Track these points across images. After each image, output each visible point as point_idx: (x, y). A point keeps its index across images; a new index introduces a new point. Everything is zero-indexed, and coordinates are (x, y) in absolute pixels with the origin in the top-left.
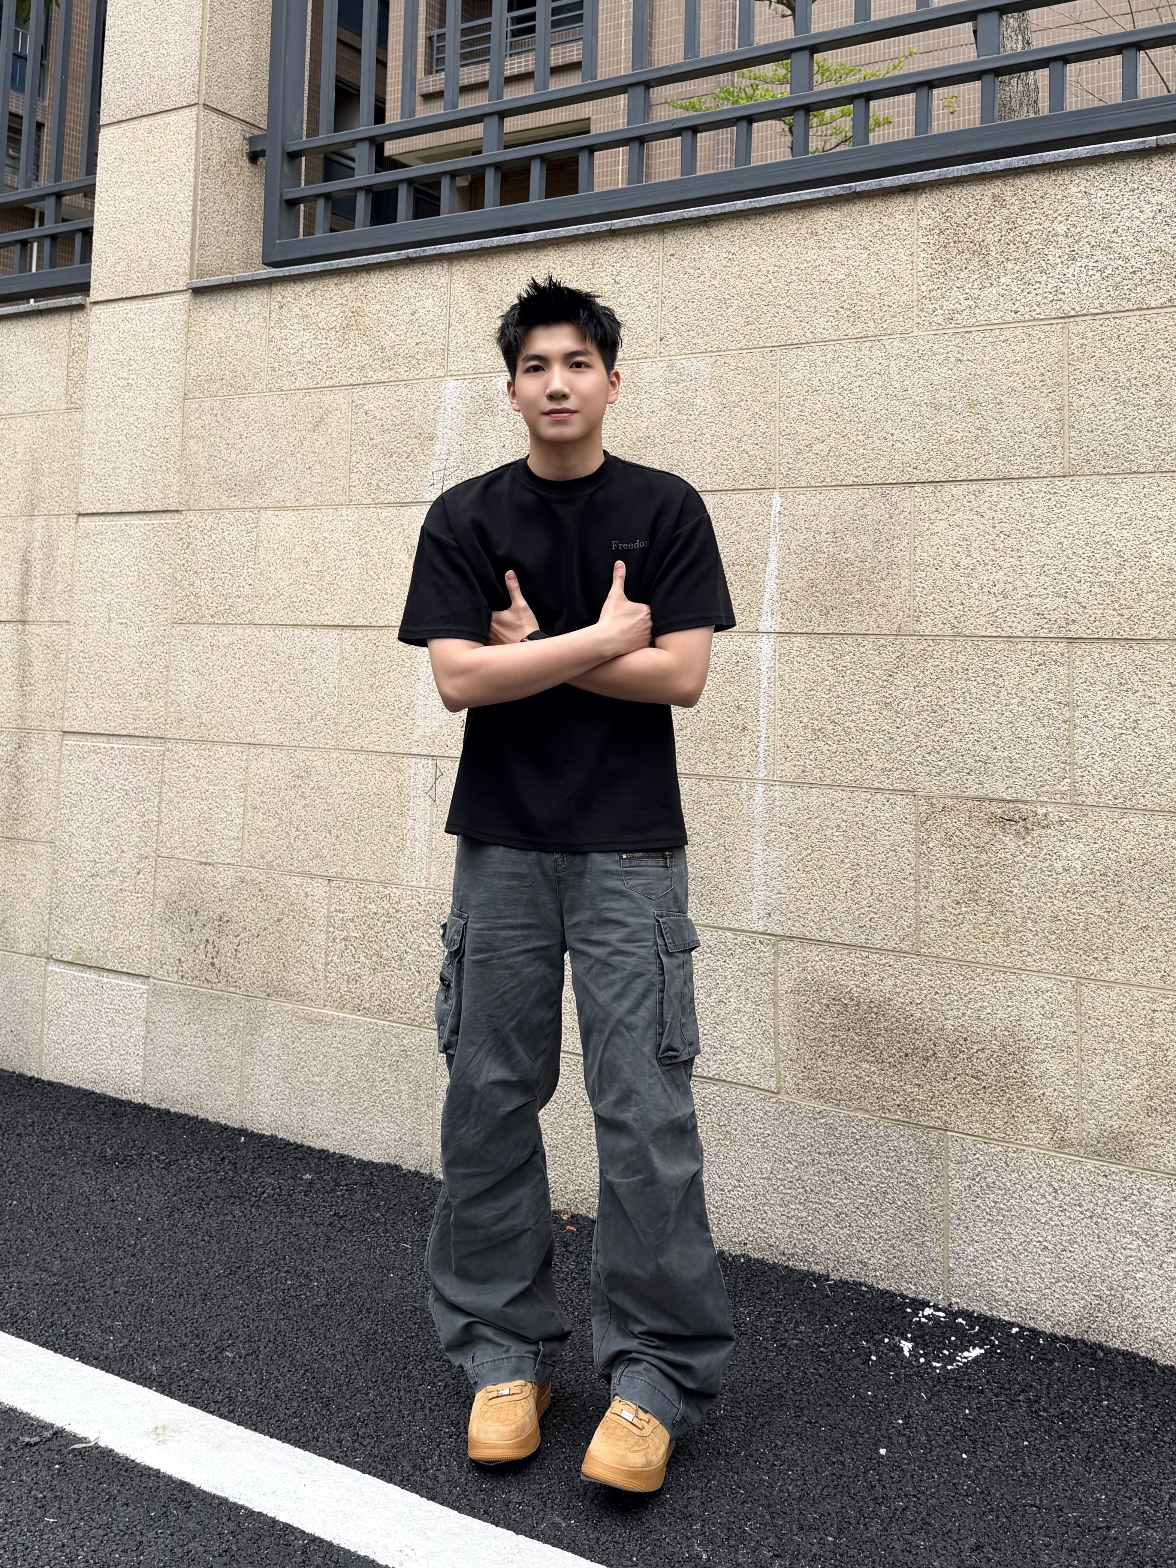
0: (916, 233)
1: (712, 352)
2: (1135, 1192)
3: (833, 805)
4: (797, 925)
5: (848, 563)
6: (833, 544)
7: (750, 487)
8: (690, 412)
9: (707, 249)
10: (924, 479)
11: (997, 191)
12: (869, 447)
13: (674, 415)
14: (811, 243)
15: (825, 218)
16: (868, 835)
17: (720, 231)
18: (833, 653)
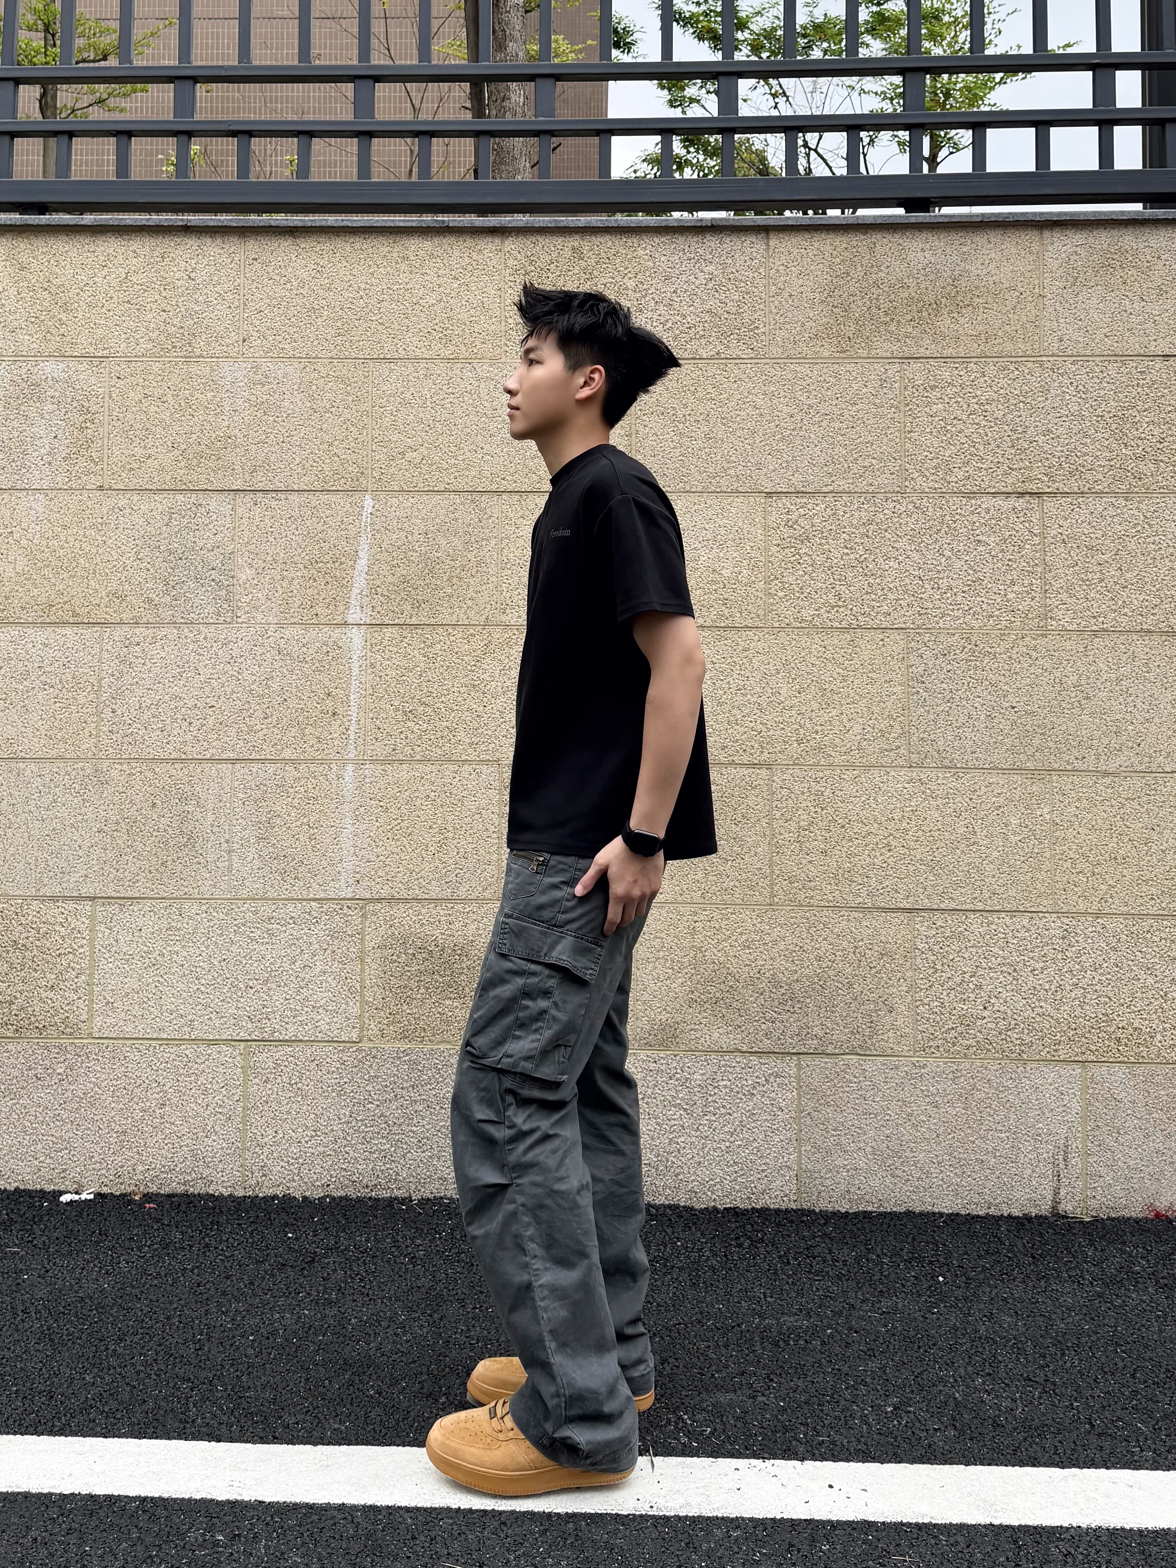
0: (503, 271)
1: (300, 358)
2: (679, 1071)
3: (423, 778)
4: (385, 887)
5: (439, 561)
6: (426, 544)
7: (341, 489)
8: (277, 414)
9: (294, 259)
10: (510, 488)
11: (576, 244)
12: (460, 458)
13: (259, 415)
14: (403, 267)
15: (416, 246)
16: (455, 802)
17: (306, 243)
18: (424, 642)
